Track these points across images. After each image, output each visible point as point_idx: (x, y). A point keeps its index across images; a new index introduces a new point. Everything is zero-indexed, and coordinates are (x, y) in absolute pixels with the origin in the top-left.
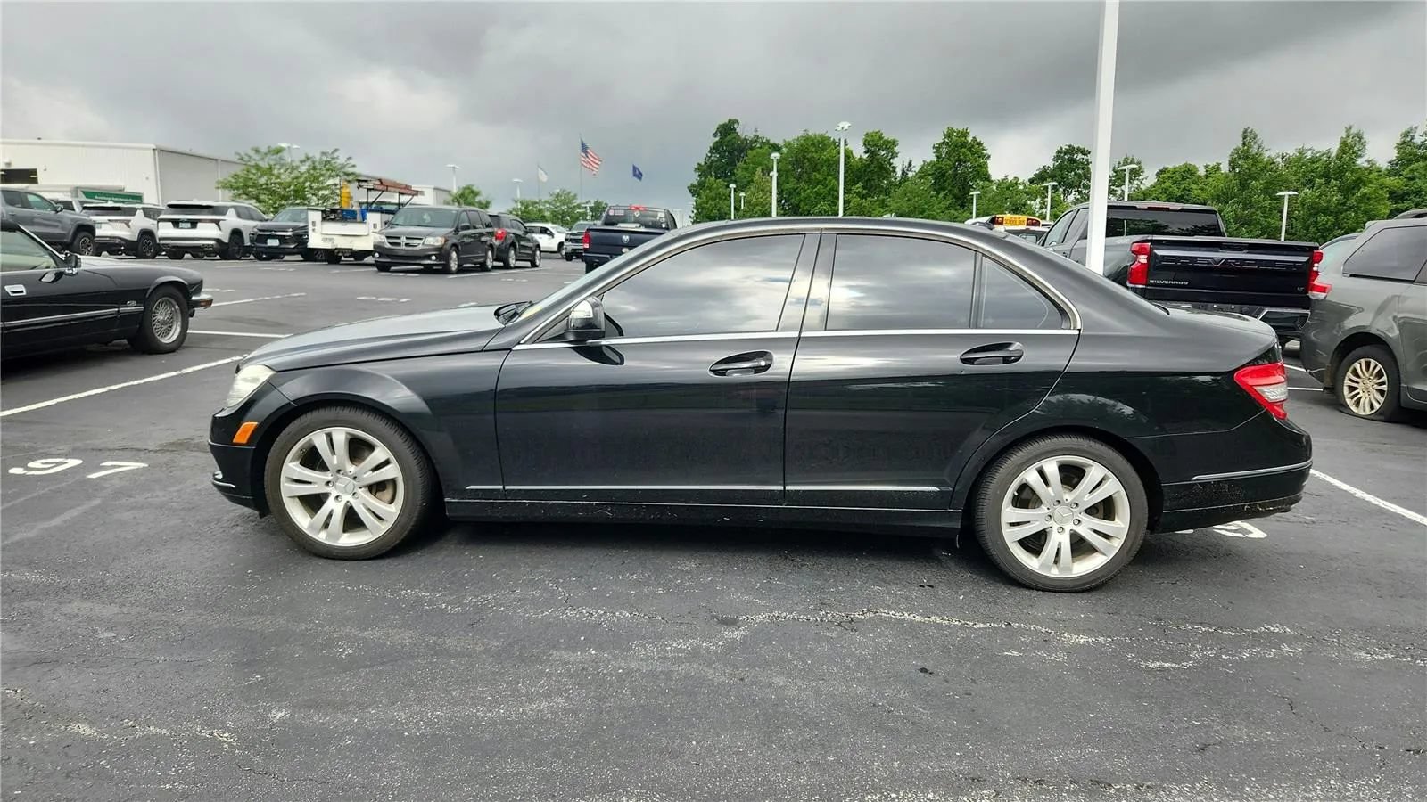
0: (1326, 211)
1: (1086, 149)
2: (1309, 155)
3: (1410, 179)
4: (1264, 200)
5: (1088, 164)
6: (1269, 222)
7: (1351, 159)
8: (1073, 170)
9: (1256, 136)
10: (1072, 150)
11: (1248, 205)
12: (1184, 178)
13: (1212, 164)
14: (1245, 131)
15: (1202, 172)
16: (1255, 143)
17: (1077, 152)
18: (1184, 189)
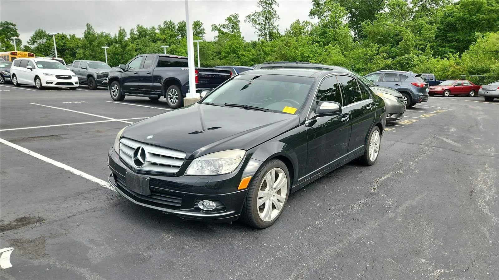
0: (118, 54)
1: (13, 23)
2: (104, 34)
3: (137, 44)
4: (98, 49)
5: (16, 30)
6: (101, 57)
7: (123, 37)
8: (10, 32)
9: (91, 27)
10: (7, 23)
11: (93, 51)
12: (63, 39)
13: (72, 34)
14: (87, 24)
15: (68, 37)
16: (92, 29)
17: (10, 25)
18: (64, 43)
